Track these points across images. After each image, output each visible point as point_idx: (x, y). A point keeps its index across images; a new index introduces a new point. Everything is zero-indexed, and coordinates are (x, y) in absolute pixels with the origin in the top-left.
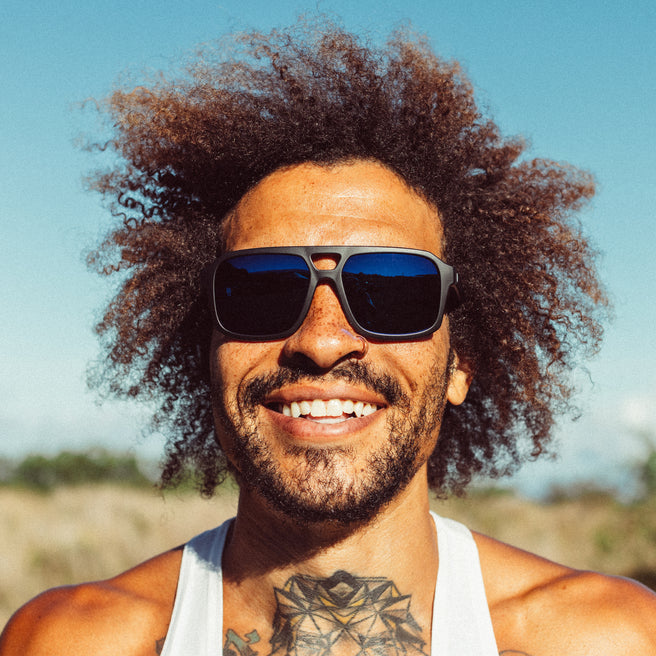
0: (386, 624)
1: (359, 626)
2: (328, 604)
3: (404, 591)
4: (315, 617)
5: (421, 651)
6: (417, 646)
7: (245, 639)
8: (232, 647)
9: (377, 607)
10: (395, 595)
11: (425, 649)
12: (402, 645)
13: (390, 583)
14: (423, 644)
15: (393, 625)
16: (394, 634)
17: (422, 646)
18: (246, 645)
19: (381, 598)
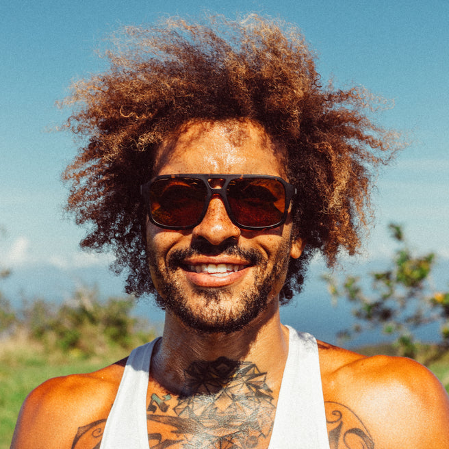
0: (250, 388)
1: (233, 389)
2: (215, 376)
3: (262, 370)
4: (207, 385)
5: (270, 403)
6: (268, 400)
7: (163, 398)
8: (154, 404)
9: (245, 379)
10: (256, 372)
11: (273, 402)
12: (259, 400)
13: (254, 365)
14: (272, 398)
15: (254, 389)
16: (254, 394)
17: (271, 400)
18: (162, 401)
19: (247, 374)
